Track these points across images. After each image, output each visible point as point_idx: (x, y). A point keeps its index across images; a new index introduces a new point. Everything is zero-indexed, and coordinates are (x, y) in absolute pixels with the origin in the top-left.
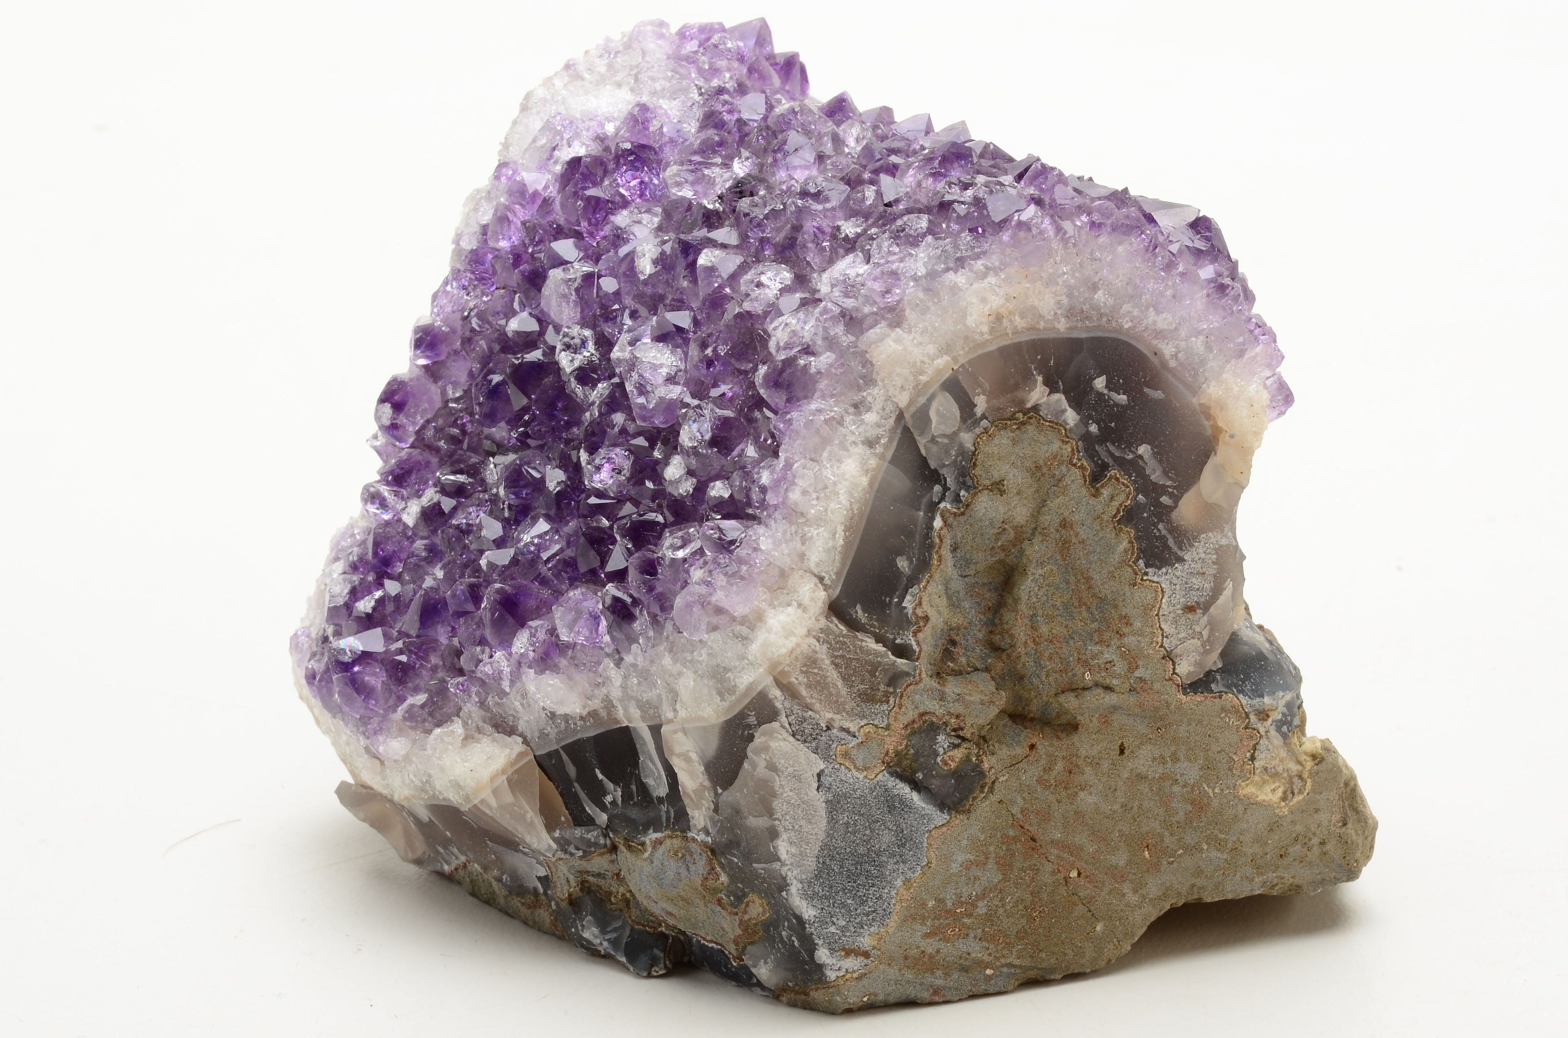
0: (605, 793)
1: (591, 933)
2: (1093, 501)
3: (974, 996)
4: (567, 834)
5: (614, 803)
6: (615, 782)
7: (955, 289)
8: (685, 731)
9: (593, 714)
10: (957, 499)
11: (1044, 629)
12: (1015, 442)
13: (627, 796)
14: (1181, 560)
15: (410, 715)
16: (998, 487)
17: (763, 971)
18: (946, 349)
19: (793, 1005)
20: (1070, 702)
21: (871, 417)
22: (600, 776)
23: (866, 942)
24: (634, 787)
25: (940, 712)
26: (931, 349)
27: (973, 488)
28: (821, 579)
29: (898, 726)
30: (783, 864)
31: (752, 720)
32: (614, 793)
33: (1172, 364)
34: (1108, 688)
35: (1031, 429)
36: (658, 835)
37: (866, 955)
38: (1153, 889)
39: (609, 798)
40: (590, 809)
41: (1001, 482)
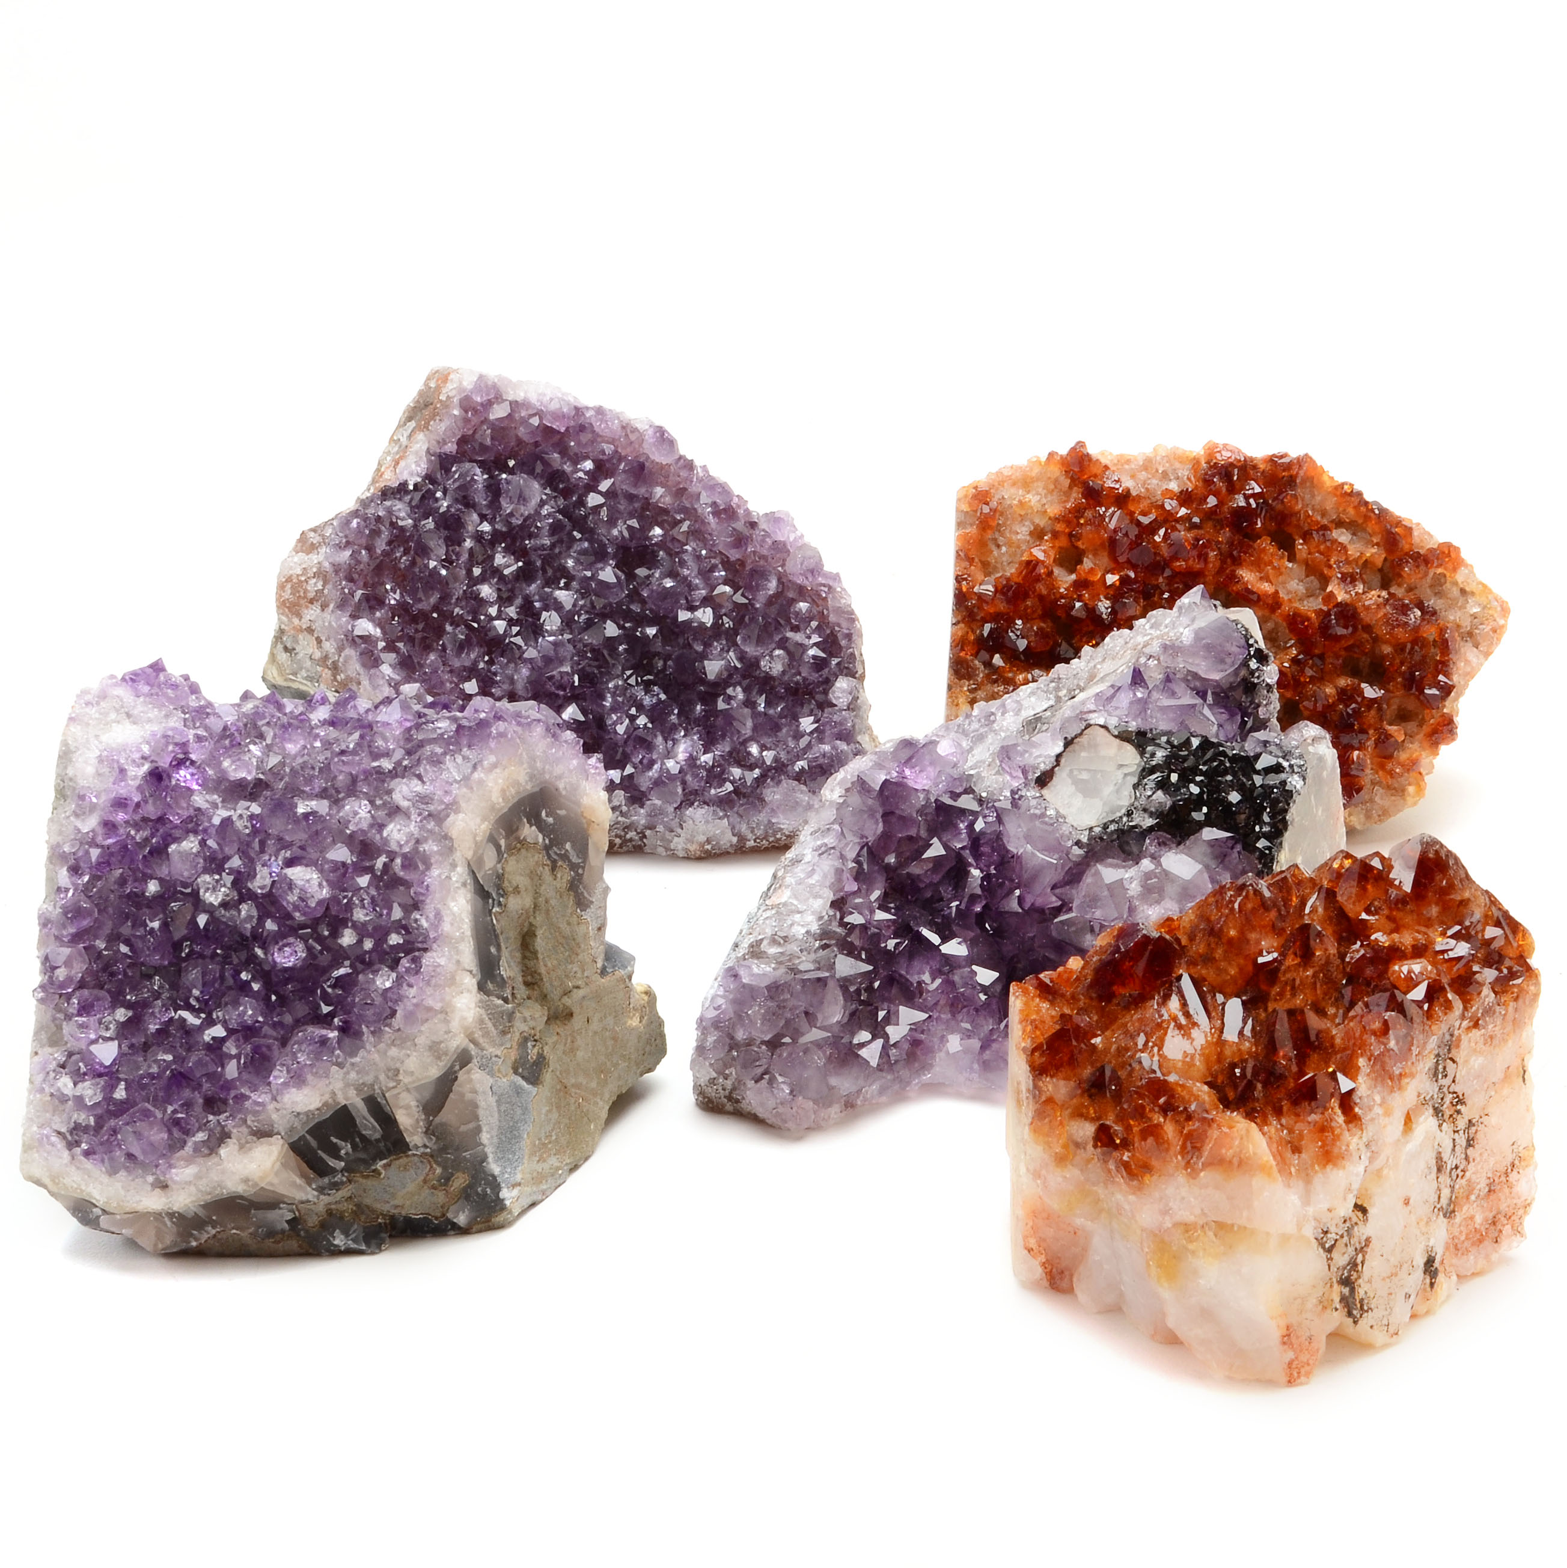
0: (339, 1150)
1: (339, 1240)
2: (555, 883)
3: (556, 1188)
4: (320, 1184)
5: (347, 1154)
6: (345, 1141)
7: (481, 782)
8: (408, 1090)
9: (325, 1104)
10: (500, 904)
11: (549, 964)
12: (518, 861)
13: (354, 1147)
14: (592, 902)
15: (196, 1149)
16: (517, 890)
17: (462, 1219)
18: (484, 819)
19: (480, 1231)
20: (567, 1001)
21: (459, 869)
22: (334, 1140)
23: (519, 1177)
24: (357, 1140)
25: (526, 1029)
26: (478, 820)
27: (505, 894)
28: (471, 972)
29: (515, 1044)
30: (484, 1146)
31: (457, 1068)
32: (346, 1148)
33: (564, 793)
34: (578, 987)
35: (523, 851)
36: (385, 1161)
37: (519, 1184)
38: (607, 1096)
39: (343, 1152)
40: (332, 1162)
41: (517, 887)
